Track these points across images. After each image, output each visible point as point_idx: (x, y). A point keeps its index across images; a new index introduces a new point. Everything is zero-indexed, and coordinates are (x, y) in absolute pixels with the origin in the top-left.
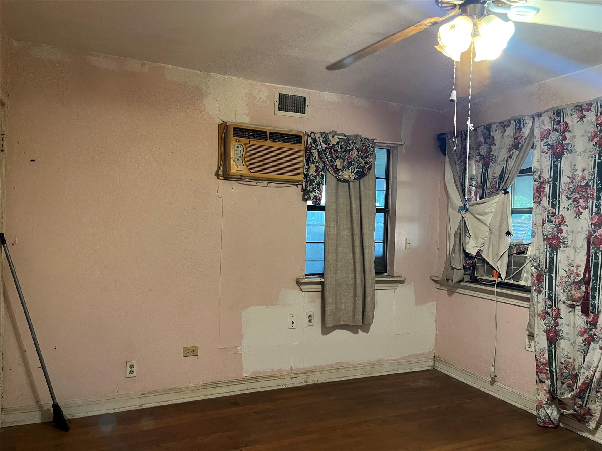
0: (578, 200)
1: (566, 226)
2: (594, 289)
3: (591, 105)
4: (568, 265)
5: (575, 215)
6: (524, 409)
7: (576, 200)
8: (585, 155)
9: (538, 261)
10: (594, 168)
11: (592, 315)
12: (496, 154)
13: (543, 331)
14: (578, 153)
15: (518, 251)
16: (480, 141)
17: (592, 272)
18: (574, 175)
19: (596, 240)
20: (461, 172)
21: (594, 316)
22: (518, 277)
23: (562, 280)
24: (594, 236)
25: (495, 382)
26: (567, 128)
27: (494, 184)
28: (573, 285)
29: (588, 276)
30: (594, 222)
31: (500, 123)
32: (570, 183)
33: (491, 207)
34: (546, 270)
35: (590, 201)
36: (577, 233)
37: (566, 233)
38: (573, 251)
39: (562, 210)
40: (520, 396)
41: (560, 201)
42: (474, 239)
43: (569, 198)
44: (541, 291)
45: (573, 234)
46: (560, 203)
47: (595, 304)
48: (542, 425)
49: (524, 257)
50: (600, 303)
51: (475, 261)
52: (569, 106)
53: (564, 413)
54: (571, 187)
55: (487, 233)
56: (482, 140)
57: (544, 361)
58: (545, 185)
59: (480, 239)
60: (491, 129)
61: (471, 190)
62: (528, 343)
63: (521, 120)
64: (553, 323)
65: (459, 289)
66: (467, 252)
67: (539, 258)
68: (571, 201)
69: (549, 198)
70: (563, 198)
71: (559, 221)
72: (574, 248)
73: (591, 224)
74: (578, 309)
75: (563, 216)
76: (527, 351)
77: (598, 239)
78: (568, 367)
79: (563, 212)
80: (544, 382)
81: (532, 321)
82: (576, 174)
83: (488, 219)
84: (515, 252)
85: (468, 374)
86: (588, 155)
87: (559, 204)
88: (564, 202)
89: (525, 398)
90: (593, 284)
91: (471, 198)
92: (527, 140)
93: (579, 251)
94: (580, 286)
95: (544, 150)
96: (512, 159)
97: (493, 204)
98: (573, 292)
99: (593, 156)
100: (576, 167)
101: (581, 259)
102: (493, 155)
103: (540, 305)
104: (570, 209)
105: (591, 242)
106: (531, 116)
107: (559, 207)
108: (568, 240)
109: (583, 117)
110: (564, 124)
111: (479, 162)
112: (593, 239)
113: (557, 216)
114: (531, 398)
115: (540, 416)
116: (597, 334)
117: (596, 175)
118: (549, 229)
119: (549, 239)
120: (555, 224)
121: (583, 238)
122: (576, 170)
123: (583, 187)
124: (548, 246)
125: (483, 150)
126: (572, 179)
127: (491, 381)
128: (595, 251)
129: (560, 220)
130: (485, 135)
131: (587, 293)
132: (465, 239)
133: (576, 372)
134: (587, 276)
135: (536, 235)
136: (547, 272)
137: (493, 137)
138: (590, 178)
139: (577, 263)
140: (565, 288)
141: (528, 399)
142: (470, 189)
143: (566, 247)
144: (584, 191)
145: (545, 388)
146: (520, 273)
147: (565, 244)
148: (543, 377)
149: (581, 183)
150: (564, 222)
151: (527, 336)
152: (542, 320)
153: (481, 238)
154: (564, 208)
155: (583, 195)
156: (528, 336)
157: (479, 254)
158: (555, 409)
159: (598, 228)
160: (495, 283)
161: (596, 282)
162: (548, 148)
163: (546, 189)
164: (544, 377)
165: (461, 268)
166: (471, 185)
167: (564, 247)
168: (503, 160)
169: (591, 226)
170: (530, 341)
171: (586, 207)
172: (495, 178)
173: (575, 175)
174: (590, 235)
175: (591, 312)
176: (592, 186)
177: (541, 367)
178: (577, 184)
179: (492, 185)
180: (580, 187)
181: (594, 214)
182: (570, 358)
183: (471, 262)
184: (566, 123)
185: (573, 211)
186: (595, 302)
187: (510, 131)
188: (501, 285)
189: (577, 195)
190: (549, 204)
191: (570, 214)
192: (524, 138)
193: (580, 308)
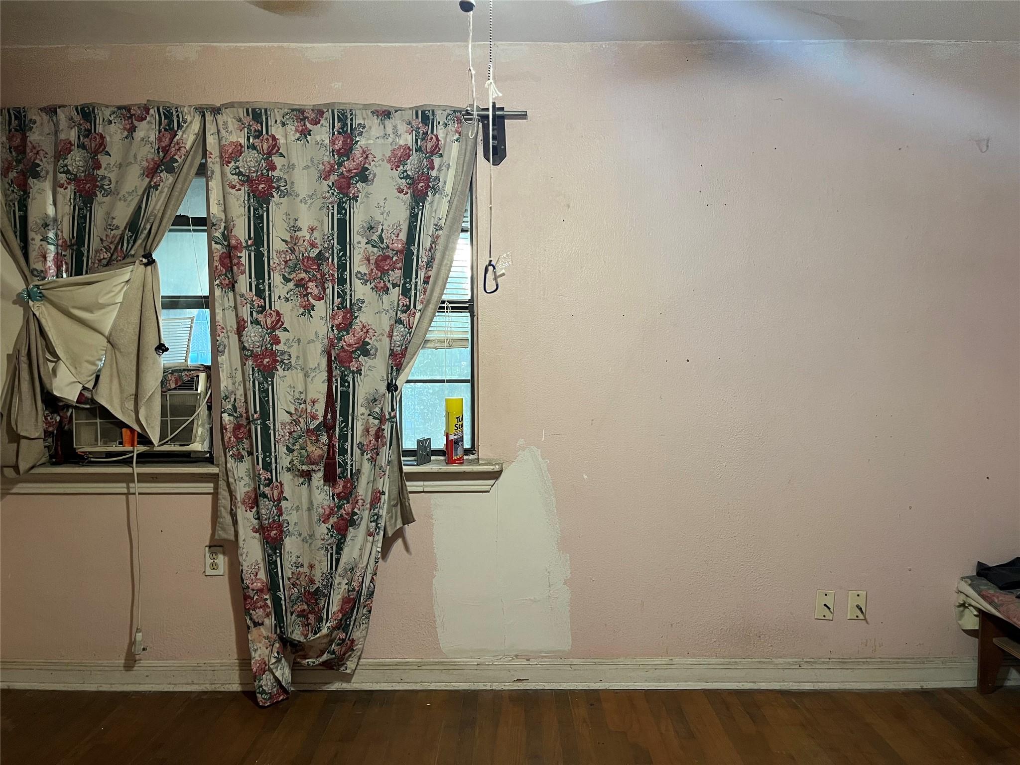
0: (307, 284)
1: (286, 330)
2: (343, 438)
3: (321, 113)
4: (293, 401)
5: (302, 310)
6: (210, 690)
7: (301, 284)
8: (313, 202)
9: (233, 400)
10: (333, 229)
11: (341, 483)
12: (112, 176)
13: (253, 529)
14: (301, 198)
15: (179, 384)
16: (67, 139)
17: (338, 409)
18: (295, 238)
19: (343, 354)
20: (10, 206)
21: (346, 483)
22: (187, 436)
23: (285, 430)
24: (338, 347)
25: (135, 661)
26: (274, 148)
27: (111, 243)
28: (306, 436)
29: (332, 416)
30: (336, 322)
31: (119, 108)
32: (287, 251)
33: (113, 291)
34: (255, 416)
35: (329, 285)
36: (308, 343)
37: (285, 344)
38: (301, 375)
39: (276, 300)
40: (199, 668)
41: (272, 285)
42: (69, 366)
43: (287, 280)
44: (243, 457)
45: (299, 344)
46: (272, 289)
47: (347, 462)
48: (268, 704)
49: (193, 394)
50: (354, 460)
51: (69, 414)
52: (279, 106)
53: (309, 665)
54: (290, 260)
55: (103, 350)
56: (73, 139)
57: (259, 584)
58: (241, 252)
59: (86, 364)
60: (95, 117)
61: (46, 253)
62: (209, 561)
63: (174, 113)
64: (275, 511)
65: (20, 485)
66: (58, 395)
67: (235, 395)
68: (291, 285)
69: (250, 277)
70: (277, 278)
71: (273, 322)
72: (302, 369)
73: (333, 326)
74: (318, 478)
75: (278, 313)
76: (209, 577)
77: (346, 352)
78: (299, 583)
79: (278, 305)
80: (262, 624)
81: (226, 517)
82: (299, 236)
83: (107, 320)
84: (173, 386)
85: (65, 668)
86: (319, 203)
87: (270, 290)
88: (279, 287)
89: (209, 668)
90: (341, 430)
91: (46, 271)
92: (190, 157)
93: (314, 374)
94: (318, 436)
95: (234, 183)
96: (158, 192)
97: (115, 286)
98: (310, 448)
99: (330, 206)
100: (299, 223)
101: (318, 389)
102: (104, 178)
103: (243, 483)
104: (292, 300)
105: (333, 358)
106: (196, 109)
107: (270, 295)
108: (290, 356)
109: (305, 133)
110: (270, 139)
111: (66, 188)
112: (337, 352)
113: (268, 313)
114: (222, 663)
115: (264, 688)
116: (358, 512)
117: (336, 240)
118: (256, 338)
119: (256, 356)
120: (265, 327)
121: (319, 352)
122: (300, 229)
123: (314, 260)
124: (256, 369)
125: (76, 160)
126: (292, 244)
127: (125, 663)
128: (342, 373)
129: (273, 319)
130: (80, 129)
131: (330, 446)
132: (46, 366)
133: (316, 587)
134: (329, 417)
135: (226, 350)
136: (257, 420)
137: (102, 137)
138: (326, 245)
139: (311, 395)
140: (289, 443)
141: (216, 668)
142: (43, 248)
143: (288, 370)
144: (314, 267)
145: (265, 633)
146: (189, 430)
147: (284, 363)
148: (259, 616)
149: (309, 254)
150: (280, 323)
151: (207, 549)
152: (248, 510)
153: (88, 361)
154: (280, 297)
155: (314, 275)
156: (210, 547)
157: (84, 398)
158: (286, 663)
159: (345, 333)
160: (133, 456)
161: (347, 426)
162: (240, 180)
163: (243, 260)
164: (261, 613)
165: (40, 435)
166: (45, 239)
167: (284, 370)
168: (133, 191)
169: (333, 330)
170: (214, 555)
171: (321, 296)
172: (115, 229)
173: (297, 238)
174: (332, 345)
175: (340, 478)
176: (330, 260)
177: (256, 597)
178: (303, 254)
179: (108, 244)
180: (308, 260)
181: (336, 308)
182: (302, 566)
183: (58, 419)
184: (274, 138)
185: (298, 304)
186: (345, 459)
187: (147, 131)
188: (146, 458)
189: (303, 275)
190: (251, 290)
191: (291, 308)
192: (183, 151)
193: (321, 474)
